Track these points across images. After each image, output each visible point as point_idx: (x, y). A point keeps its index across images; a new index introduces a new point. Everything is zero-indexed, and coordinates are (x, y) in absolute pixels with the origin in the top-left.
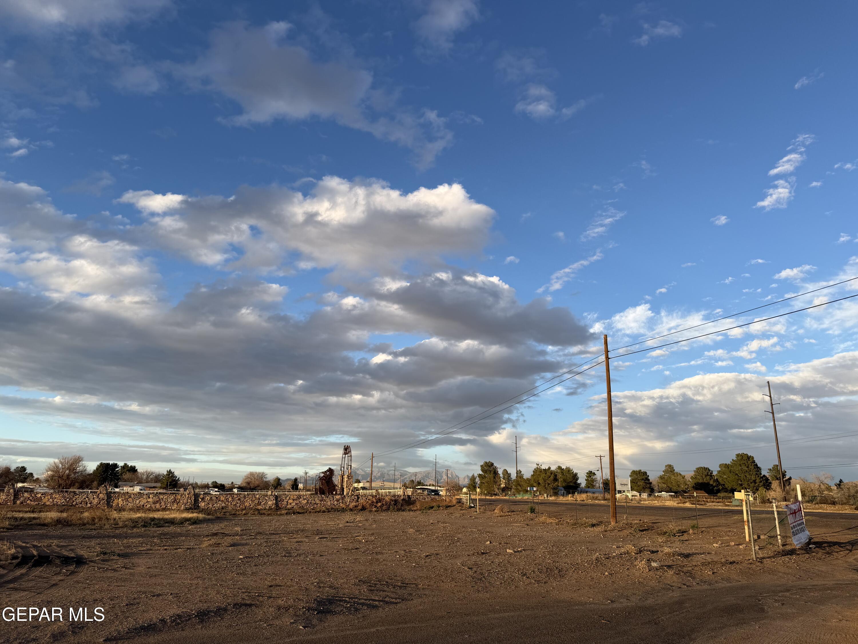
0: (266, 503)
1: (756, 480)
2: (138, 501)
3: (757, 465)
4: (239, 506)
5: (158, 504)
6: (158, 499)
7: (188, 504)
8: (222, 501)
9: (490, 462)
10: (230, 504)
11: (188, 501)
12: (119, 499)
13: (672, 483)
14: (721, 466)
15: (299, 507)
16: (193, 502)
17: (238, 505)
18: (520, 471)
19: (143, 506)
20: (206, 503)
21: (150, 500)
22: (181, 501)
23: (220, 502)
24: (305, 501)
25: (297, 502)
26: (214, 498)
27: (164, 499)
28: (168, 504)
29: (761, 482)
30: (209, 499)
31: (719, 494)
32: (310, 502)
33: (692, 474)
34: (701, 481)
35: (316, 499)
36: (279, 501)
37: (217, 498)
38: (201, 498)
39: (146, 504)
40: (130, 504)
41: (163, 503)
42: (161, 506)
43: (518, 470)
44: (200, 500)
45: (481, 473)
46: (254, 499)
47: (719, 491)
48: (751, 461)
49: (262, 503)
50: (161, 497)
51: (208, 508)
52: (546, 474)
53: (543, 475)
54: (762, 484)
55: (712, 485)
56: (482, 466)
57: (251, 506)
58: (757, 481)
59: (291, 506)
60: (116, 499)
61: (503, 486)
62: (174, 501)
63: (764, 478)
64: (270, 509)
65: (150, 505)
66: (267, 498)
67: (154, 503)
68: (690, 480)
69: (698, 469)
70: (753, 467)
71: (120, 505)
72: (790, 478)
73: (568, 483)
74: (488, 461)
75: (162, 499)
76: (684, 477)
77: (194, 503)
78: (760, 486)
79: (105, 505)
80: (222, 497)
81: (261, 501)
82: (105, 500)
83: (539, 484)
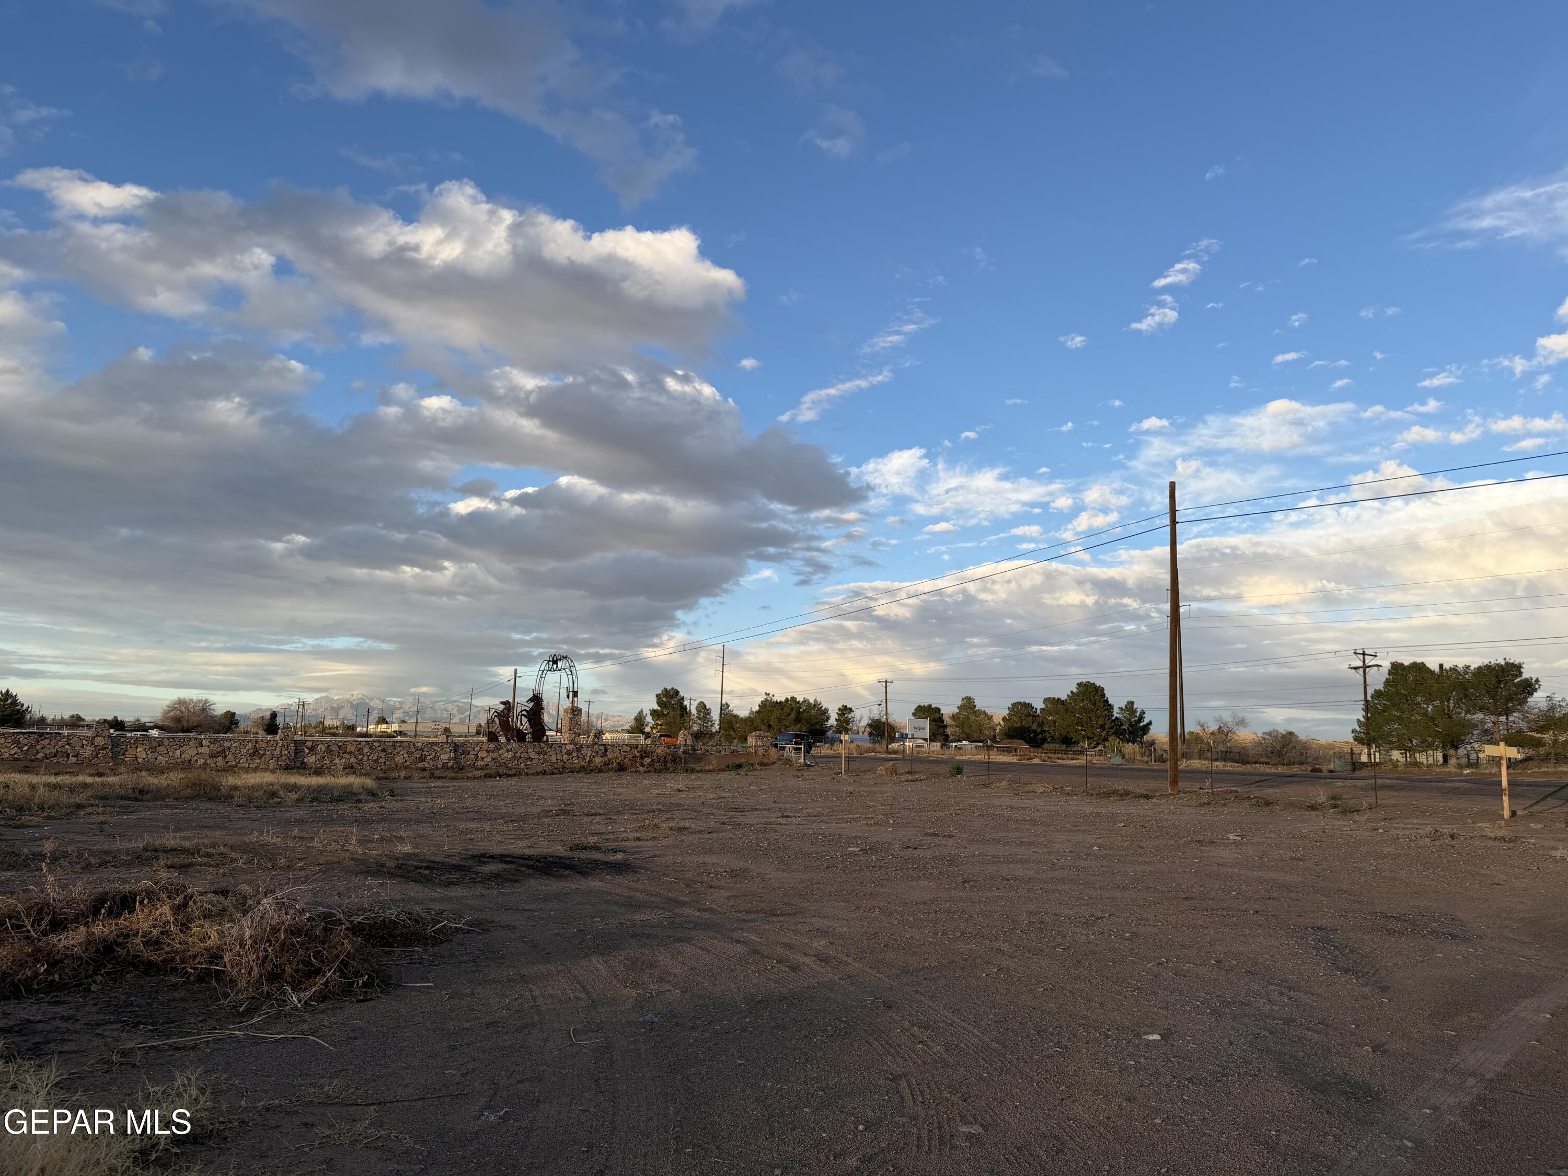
0: (435, 758)
1: (1104, 725)
2: (178, 752)
3: (1107, 701)
4: (385, 763)
5: (220, 758)
6: (219, 749)
7: (284, 758)
8: (350, 753)
9: (673, 688)
10: (365, 758)
11: (283, 752)
12: (137, 747)
13: (971, 726)
14: (1046, 700)
15: (498, 764)
16: (293, 755)
17: (382, 760)
18: (727, 704)
19: (190, 761)
20: (318, 757)
21: (204, 750)
22: (268, 753)
23: (346, 756)
24: (511, 754)
25: (496, 755)
26: (335, 748)
27: (233, 750)
28: (241, 759)
29: (1112, 728)
30: (323, 750)
31: (1046, 746)
32: (518, 755)
33: (1006, 712)
34: (1018, 725)
35: (530, 750)
36: (461, 754)
37: (339, 747)
38: (307, 748)
39: (196, 758)
40: (160, 758)
41: (230, 757)
42: (227, 762)
43: (724, 702)
44: (307, 751)
45: (656, 707)
46: (413, 749)
47: (1044, 740)
48: (1100, 694)
49: (428, 758)
50: (227, 744)
51: (323, 766)
52: (782, 709)
53: (777, 713)
54: (1112, 731)
55: (1035, 731)
56: (658, 696)
57: (408, 763)
58: (1107, 726)
59: (482, 763)
60: (131, 747)
61: (696, 728)
62: (254, 752)
63: (1117, 722)
64: (445, 768)
65: (203, 761)
66: (437, 748)
67: (213, 756)
68: (1002, 723)
69: (1014, 705)
70: (1101, 704)
71: (140, 760)
72: (1150, 723)
73: (813, 725)
74: (669, 688)
75: (229, 748)
76: (990, 718)
77: (295, 757)
78: (1110, 733)
79: (110, 760)
80: (349, 746)
81: (427, 754)
82: (108, 750)
83: (770, 726)
